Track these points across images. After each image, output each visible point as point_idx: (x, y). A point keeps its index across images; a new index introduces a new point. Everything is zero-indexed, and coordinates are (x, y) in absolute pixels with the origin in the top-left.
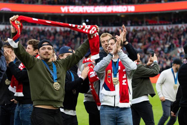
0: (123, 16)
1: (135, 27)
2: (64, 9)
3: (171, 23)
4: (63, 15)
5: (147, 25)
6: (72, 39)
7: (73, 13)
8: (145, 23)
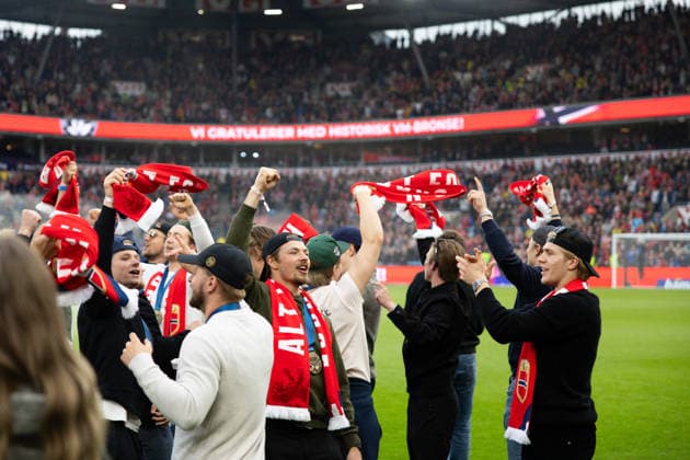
0: (317, 146)
1: (343, 169)
2: (197, 132)
3: (417, 159)
4: (194, 144)
5: (367, 164)
6: (213, 193)
7: (217, 139)
8: (362, 161)
